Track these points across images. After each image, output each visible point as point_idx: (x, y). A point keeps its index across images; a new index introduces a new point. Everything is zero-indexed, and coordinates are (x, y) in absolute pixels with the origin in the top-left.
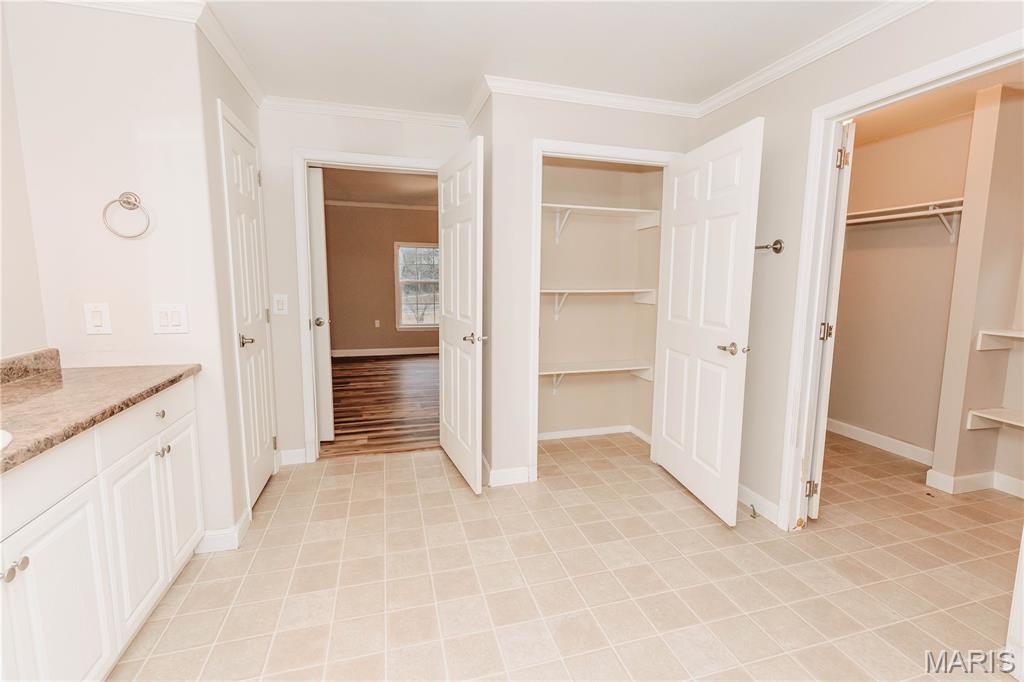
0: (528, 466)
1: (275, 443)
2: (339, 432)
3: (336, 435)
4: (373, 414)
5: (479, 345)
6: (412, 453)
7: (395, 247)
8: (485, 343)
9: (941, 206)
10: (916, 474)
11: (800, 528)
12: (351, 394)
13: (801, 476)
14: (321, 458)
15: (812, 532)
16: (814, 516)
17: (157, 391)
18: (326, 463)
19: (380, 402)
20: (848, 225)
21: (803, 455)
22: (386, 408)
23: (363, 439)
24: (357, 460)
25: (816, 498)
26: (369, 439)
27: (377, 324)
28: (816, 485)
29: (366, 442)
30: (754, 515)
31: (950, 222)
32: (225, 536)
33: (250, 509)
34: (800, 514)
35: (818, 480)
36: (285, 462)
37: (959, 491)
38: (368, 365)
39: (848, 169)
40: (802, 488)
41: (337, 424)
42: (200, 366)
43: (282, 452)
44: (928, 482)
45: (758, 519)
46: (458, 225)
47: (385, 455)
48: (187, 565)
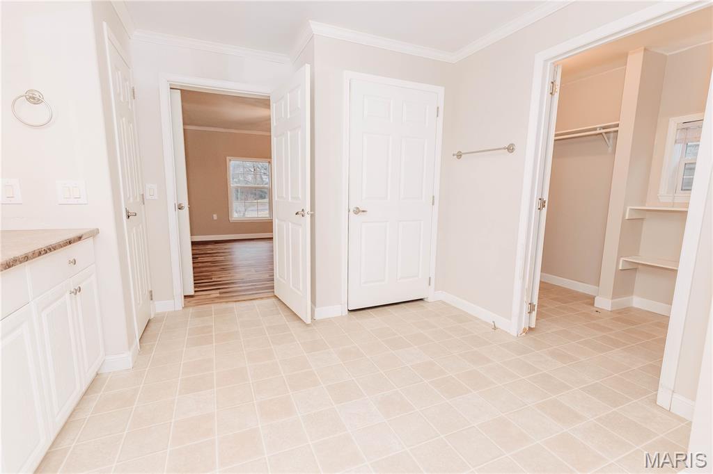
0: (341, 304)
1: (151, 296)
2: (196, 289)
3: (195, 291)
4: (220, 277)
5: (308, 217)
6: (254, 301)
7: (228, 161)
8: (312, 216)
9: (604, 128)
10: (588, 300)
11: (524, 334)
12: (200, 265)
13: (525, 299)
14: (185, 307)
15: (532, 336)
16: (533, 326)
17: (70, 243)
18: (191, 310)
19: (224, 269)
20: (555, 140)
21: (526, 287)
22: (230, 273)
23: (215, 294)
24: (214, 307)
25: (534, 313)
26: (220, 293)
27: (215, 217)
28: (534, 306)
29: (218, 295)
30: (495, 328)
31: (608, 139)
32: (122, 360)
33: (138, 340)
34: (524, 325)
35: (535, 302)
36: (158, 311)
37: (614, 309)
38: (209, 247)
39: (557, 95)
40: (526, 308)
41: (196, 284)
42: (98, 230)
43: (156, 303)
44: (595, 305)
45: (497, 330)
46: (289, 133)
47: (234, 303)
48: (94, 382)
